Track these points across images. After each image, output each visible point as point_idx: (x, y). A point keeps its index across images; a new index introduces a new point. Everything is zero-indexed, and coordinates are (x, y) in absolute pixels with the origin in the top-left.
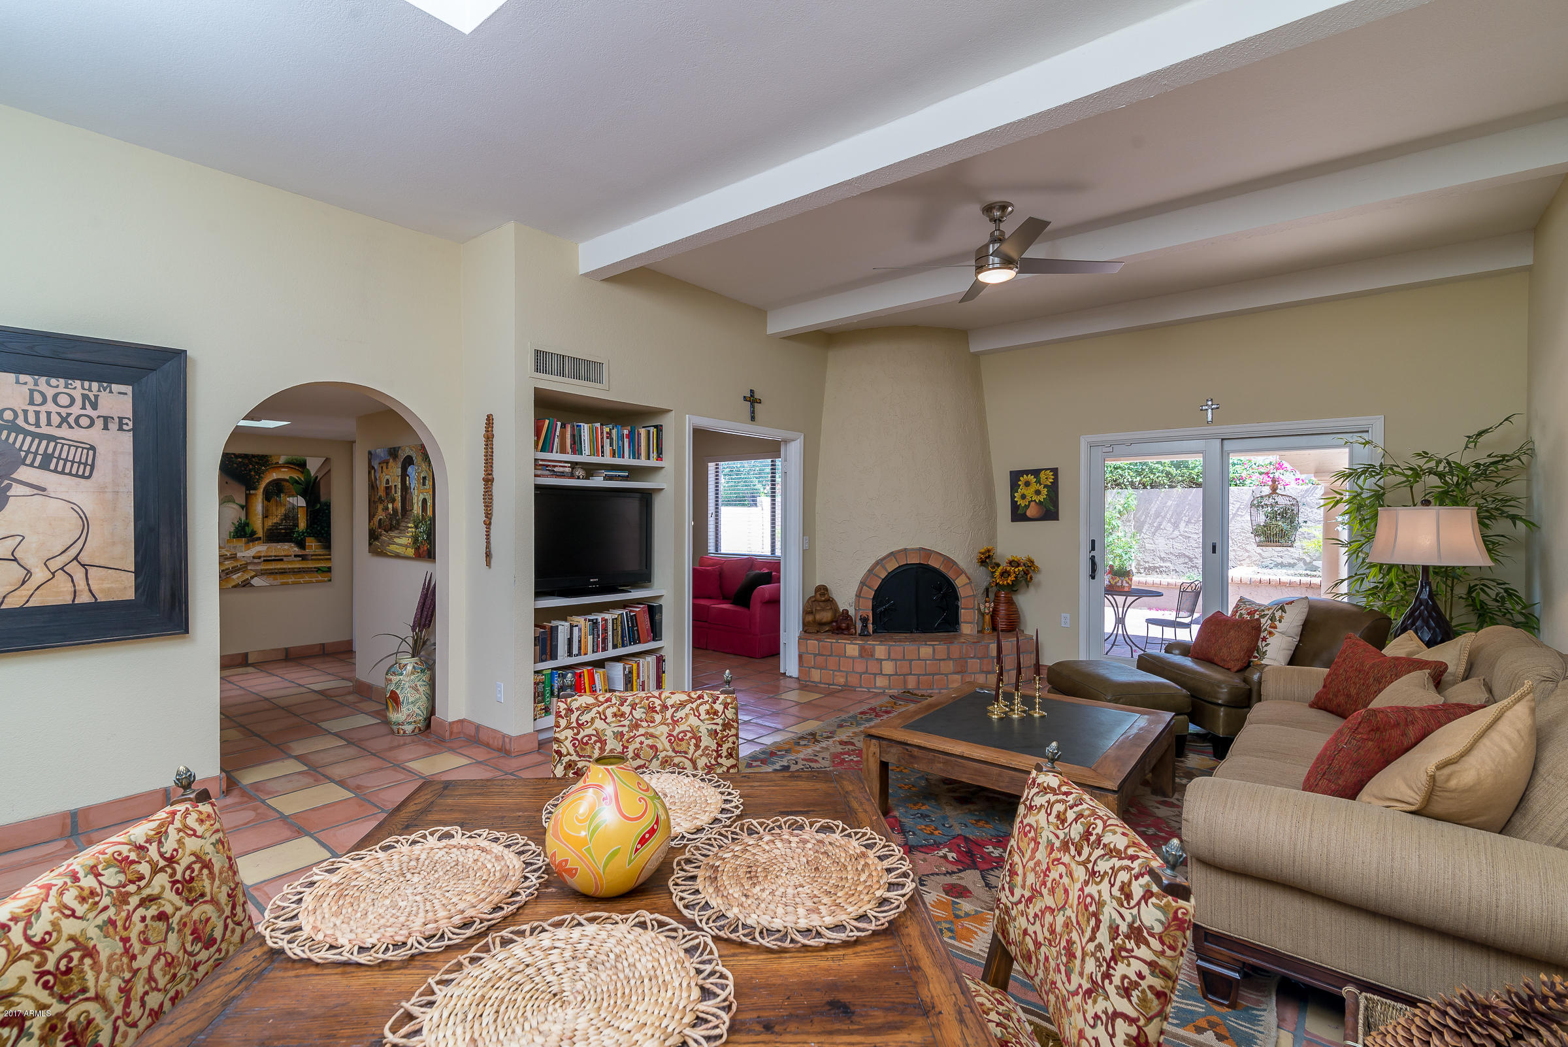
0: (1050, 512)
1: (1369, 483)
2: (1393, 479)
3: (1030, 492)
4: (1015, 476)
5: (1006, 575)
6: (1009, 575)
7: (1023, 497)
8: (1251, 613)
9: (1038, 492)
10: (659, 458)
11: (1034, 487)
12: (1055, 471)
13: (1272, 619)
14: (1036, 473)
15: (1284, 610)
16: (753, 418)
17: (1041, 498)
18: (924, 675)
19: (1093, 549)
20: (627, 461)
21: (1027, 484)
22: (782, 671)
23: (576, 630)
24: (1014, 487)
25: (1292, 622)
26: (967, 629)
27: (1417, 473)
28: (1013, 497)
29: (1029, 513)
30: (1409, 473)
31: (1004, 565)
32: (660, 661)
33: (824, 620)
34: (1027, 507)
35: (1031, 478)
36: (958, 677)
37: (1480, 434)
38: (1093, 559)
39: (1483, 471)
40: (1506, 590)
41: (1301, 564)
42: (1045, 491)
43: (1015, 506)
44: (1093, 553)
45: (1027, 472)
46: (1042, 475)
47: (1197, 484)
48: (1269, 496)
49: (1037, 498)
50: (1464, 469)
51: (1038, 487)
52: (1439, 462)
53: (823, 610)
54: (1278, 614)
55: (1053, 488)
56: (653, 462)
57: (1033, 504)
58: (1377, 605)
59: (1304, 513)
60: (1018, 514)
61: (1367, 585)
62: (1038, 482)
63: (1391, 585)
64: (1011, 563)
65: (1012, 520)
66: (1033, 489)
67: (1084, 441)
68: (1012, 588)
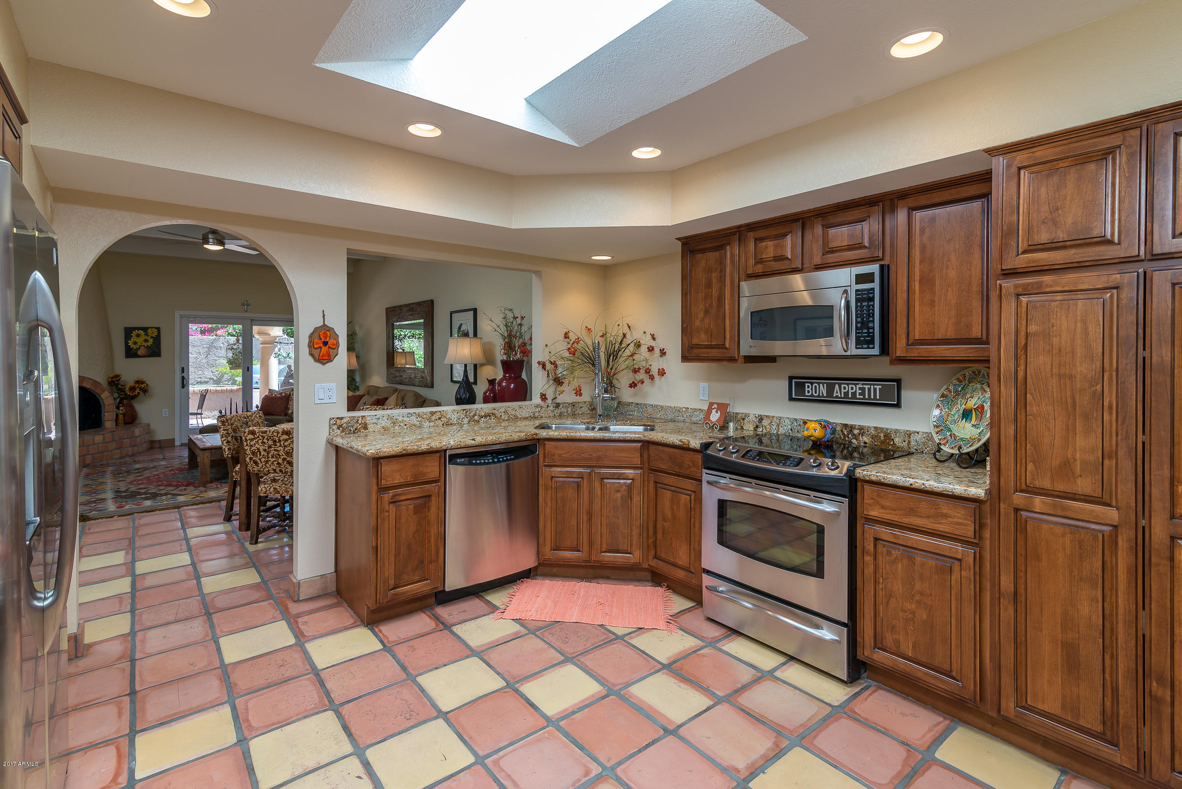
0: (155, 351)
3: (140, 341)
4: (128, 332)
5: (133, 390)
7: (135, 343)
9: (146, 341)
11: (143, 337)
12: (158, 329)
14: (145, 329)
17: (149, 344)
18: (96, 453)
19: (183, 372)
21: (138, 336)
24: (127, 338)
26: (109, 424)
28: (126, 343)
29: (139, 353)
31: (132, 384)
34: (137, 349)
35: (141, 332)
36: (118, 451)
38: (183, 378)
41: (212, 381)
42: (151, 340)
43: (128, 349)
44: (183, 374)
45: (138, 329)
46: (149, 331)
49: (145, 344)
51: (146, 337)
55: (157, 338)
57: (142, 347)
60: (130, 353)
62: (147, 334)
64: (137, 382)
65: (126, 357)
66: (143, 339)
67: (177, 314)
68: (134, 397)
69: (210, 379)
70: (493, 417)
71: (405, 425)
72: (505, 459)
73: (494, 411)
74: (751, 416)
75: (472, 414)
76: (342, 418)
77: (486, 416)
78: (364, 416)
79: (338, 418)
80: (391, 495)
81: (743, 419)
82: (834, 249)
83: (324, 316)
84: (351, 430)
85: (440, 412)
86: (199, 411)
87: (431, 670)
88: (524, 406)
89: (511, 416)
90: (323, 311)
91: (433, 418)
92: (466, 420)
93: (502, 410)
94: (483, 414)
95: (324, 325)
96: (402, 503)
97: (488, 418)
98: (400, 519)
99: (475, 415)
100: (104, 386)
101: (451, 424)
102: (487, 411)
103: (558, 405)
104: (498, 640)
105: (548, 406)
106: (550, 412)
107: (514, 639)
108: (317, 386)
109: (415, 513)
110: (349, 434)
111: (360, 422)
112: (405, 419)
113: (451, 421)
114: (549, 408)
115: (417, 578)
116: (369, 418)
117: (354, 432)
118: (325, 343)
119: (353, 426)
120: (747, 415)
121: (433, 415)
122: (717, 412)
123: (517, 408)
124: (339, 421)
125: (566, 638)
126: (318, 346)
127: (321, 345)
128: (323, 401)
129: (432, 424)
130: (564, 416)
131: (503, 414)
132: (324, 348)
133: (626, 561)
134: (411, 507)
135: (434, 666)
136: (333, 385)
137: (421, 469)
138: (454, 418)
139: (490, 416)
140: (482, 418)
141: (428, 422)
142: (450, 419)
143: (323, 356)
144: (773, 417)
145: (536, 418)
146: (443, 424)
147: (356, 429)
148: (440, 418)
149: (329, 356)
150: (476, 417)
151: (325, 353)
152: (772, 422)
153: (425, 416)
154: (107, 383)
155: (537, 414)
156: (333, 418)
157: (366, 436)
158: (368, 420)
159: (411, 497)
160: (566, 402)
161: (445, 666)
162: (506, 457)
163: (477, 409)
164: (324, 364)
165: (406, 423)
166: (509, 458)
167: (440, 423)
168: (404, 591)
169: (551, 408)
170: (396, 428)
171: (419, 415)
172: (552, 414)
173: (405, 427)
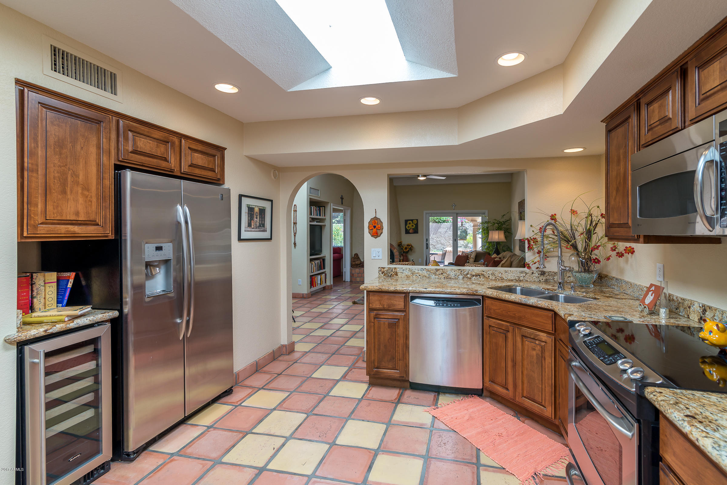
0: (416, 231)
1: (486, 225)
2: (490, 225)
3: (410, 226)
4: (406, 221)
6: (407, 249)
7: (409, 227)
8: (466, 254)
9: (413, 226)
10: (325, 216)
11: (412, 224)
12: (417, 220)
13: (470, 255)
14: (412, 220)
15: (472, 253)
16: (342, 204)
17: (414, 227)
20: (318, 217)
21: (410, 223)
22: (344, 280)
23: (313, 265)
24: (406, 224)
25: (473, 256)
27: (494, 223)
28: (406, 227)
29: (410, 232)
30: (493, 223)
31: (406, 246)
32: (326, 275)
33: (358, 264)
34: (410, 230)
35: (411, 222)
37: (504, 215)
38: (427, 244)
39: (504, 222)
40: (508, 247)
43: (406, 230)
44: (427, 242)
45: (410, 220)
46: (414, 221)
47: (436, 222)
48: (461, 227)
49: (412, 227)
50: (501, 223)
52: (498, 221)
53: (357, 260)
54: (471, 254)
55: (417, 225)
56: (324, 217)
57: (411, 229)
58: (488, 251)
59: (469, 231)
60: (407, 232)
61: (485, 247)
62: (413, 223)
63: (490, 247)
64: (408, 245)
65: (406, 234)
66: (411, 225)
67: (425, 212)
68: (407, 252)
69: (463, 245)
70: (482, 277)
71: (420, 275)
72: (452, 305)
73: (483, 273)
74: (696, 305)
75: (465, 273)
76: (384, 268)
77: (476, 276)
78: (395, 268)
79: (382, 268)
80: (374, 313)
81: (689, 307)
82: (708, 94)
83: (376, 212)
84: (389, 275)
85: (442, 269)
86: (442, 261)
87: (360, 420)
88: (509, 272)
89: (498, 278)
90: (375, 209)
91: (438, 273)
92: (461, 277)
93: (490, 272)
94: (474, 274)
95: (375, 217)
96: (381, 320)
97: (478, 277)
98: (380, 329)
99: (468, 274)
100: (395, 246)
101: (450, 278)
102: (477, 272)
103: (543, 273)
104: (407, 423)
105: (533, 273)
106: (535, 277)
107: (417, 427)
108: (373, 249)
109: (389, 328)
110: (388, 277)
111: (393, 271)
112: (419, 272)
113: (450, 276)
114: (534, 275)
115: (390, 366)
116: (398, 269)
117: (390, 276)
118: (375, 227)
119: (390, 273)
120: (692, 303)
121: (437, 271)
122: (652, 295)
123: (503, 272)
124: (382, 269)
125: (445, 444)
126: (371, 228)
127: (373, 228)
128: (375, 258)
129: (437, 277)
130: (550, 282)
131: (490, 276)
132: (374, 229)
133: (541, 412)
134: (387, 323)
135: (363, 419)
136: (380, 250)
137: (392, 302)
138: (452, 274)
139: (480, 276)
140: (474, 276)
141: (434, 275)
142: (449, 275)
143: (374, 234)
144: (716, 310)
145: (520, 281)
146: (444, 278)
147: (391, 275)
148: (442, 274)
149: (377, 233)
150: (469, 276)
151: (375, 232)
152: (714, 316)
153: (432, 271)
154: (397, 245)
155: (521, 278)
156: (380, 268)
157: (397, 280)
158: (398, 270)
159: (386, 317)
160: (552, 271)
161: (368, 421)
162: (457, 304)
163: (469, 270)
164: (376, 238)
165: (420, 274)
166: (456, 305)
167: (441, 276)
168: (383, 371)
169: (537, 275)
170: (414, 276)
171: (428, 270)
172: (537, 280)
173: (420, 277)
